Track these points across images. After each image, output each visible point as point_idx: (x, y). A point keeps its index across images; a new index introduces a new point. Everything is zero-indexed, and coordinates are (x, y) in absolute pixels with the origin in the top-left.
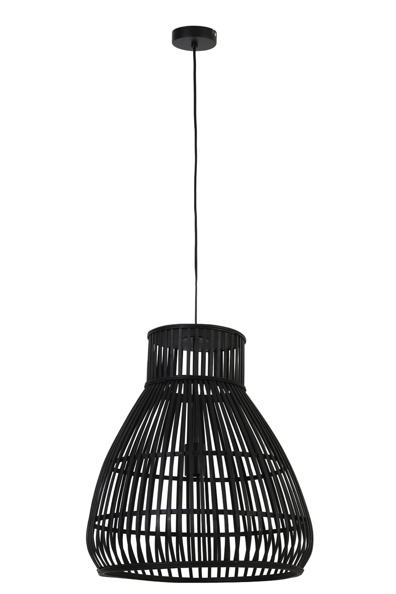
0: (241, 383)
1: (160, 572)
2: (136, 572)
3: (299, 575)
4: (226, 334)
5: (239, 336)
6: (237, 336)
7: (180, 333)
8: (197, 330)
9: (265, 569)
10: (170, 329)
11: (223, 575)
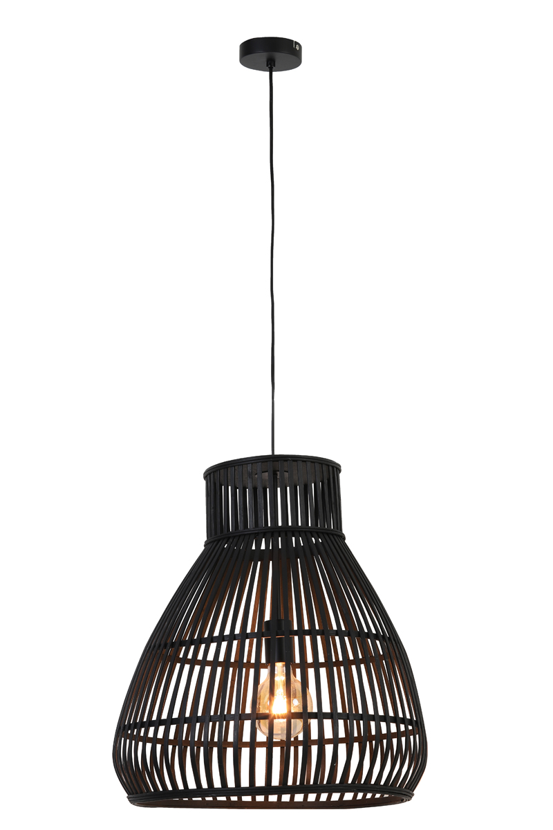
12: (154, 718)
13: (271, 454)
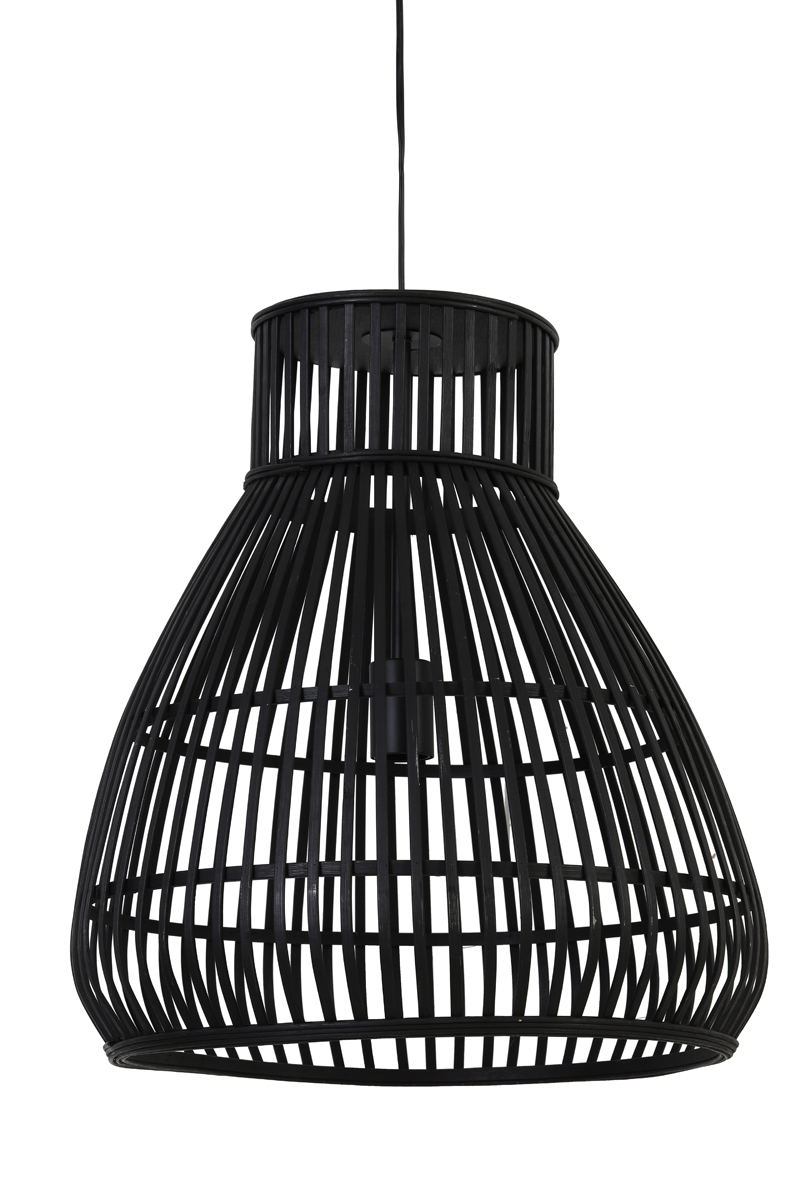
0: (543, 471)
1: (306, 1054)
2: (232, 1053)
3: (723, 1059)
4: (494, 321)
5: (535, 326)
6: (529, 327)
7: (348, 320)
8: (401, 310)
9: (629, 1041)
10: (317, 308)
11: (500, 1060)
12: (161, 869)
13: (395, 286)
